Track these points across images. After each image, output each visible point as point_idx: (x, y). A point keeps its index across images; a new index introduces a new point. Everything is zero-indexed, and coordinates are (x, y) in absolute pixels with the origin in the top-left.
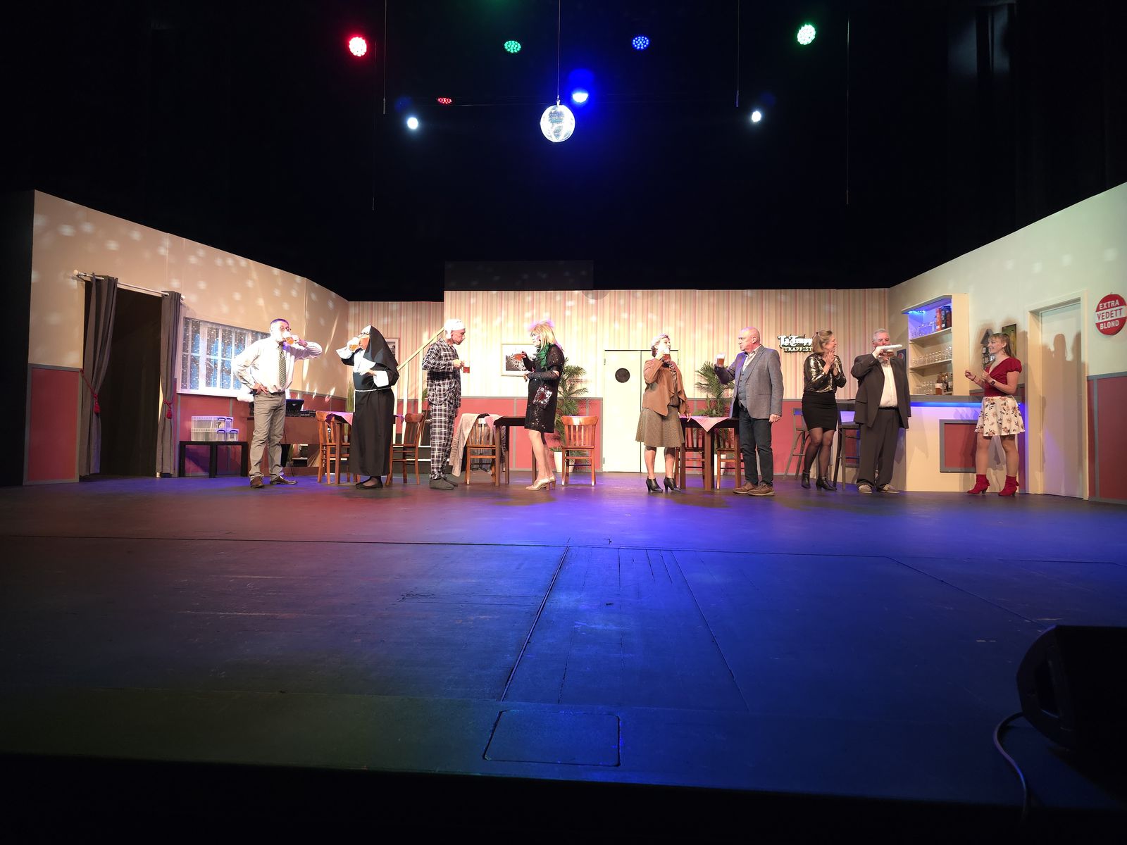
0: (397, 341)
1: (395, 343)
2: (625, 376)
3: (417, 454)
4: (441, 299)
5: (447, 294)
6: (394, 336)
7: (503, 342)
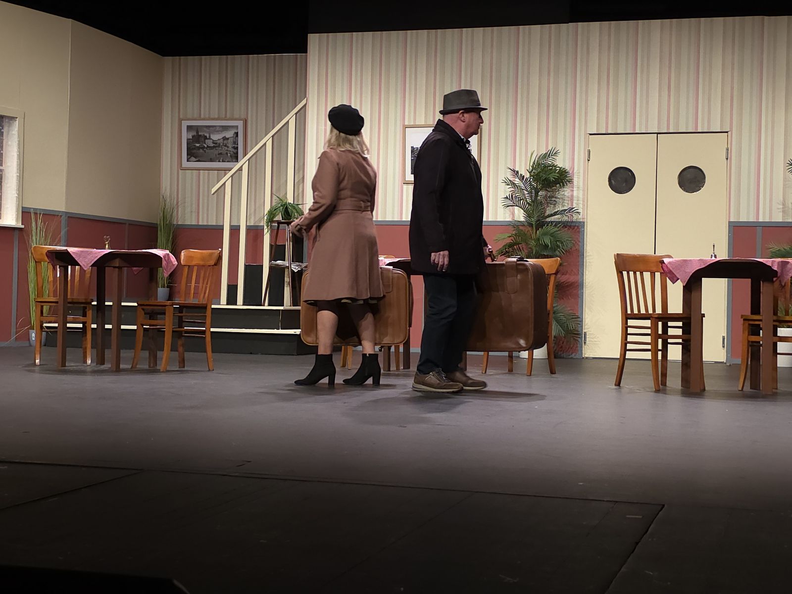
0: (240, 124)
1: (237, 127)
2: (626, 181)
3: (208, 321)
4: (303, 48)
5: (314, 40)
6: (237, 116)
7: (407, 123)
